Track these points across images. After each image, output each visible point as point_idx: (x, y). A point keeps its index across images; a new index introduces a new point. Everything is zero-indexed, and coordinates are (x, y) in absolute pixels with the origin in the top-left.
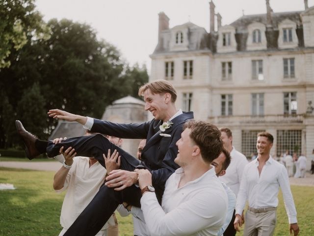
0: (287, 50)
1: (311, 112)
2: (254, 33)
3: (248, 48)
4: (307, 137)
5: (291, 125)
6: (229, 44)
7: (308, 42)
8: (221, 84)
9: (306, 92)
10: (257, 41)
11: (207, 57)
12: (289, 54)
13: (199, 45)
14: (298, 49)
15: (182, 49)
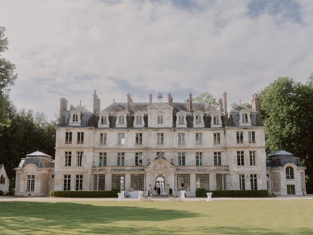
0: (138, 128)
1: (149, 165)
2: (120, 117)
3: (116, 126)
4: (147, 178)
5: (139, 172)
6: (105, 123)
7: (149, 125)
8: (99, 146)
9: (148, 152)
10: (121, 122)
11: (93, 131)
12: (139, 131)
13: (87, 123)
14: (144, 128)
15: (77, 125)
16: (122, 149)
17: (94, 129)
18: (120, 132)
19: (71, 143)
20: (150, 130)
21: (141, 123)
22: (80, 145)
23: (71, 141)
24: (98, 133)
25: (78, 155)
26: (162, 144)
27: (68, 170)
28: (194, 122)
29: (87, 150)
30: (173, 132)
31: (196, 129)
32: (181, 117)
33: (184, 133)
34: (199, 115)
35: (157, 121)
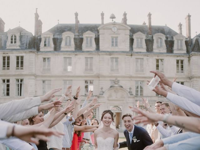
0: (88, 52)
1: (102, 94)
2: (66, 38)
3: (62, 49)
4: (100, 110)
6: (49, 45)
7: (102, 48)
8: (42, 73)
9: (99, 80)
10: (68, 44)
11: (34, 54)
12: (89, 55)
13: (28, 45)
14: (95, 52)
15: (15, 48)
16: (69, 76)
17: (36, 53)
18: (67, 56)
19: (9, 69)
20: (103, 53)
21: (91, 45)
22: (19, 72)
23: (8, 66)
24: (41, 57)
25: (17, 83)
26: (118, 70)
29: (28, 77)
30: (130, 57)
31: (157, 54)
32: (139, 40)
33: (143, 59)
34: (160, 38)
35: (111, 43)
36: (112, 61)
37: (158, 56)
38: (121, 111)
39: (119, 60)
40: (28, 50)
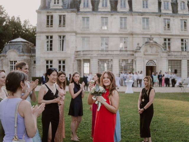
0: (122, 12)
1: (139, 49)
3: (99, 10)
4: (137, 64)
5: (128, 57)
6: (88, 7)
7: (134, 9)
8: (82, 31)
9: (133, 37)
10: (105, 6)
11: (75, 13)
12: (124, 15)
13: (69, 6)
14: (129, 12)
15: (58, 8)
16: (106, 34)
17: (77, 12)
18: (104, 16)
19: (52, 27)
20: (136, 14)
21: (125, 7)
22: (62, 29)
23: (52, 24)
24: (80, 17)
26: (149, 28)
27: (50, 56)
28: (179, 9)
29: (70, 34)
30: (159, 17)
31: (181, 15)
32: (166, 3)
33: (170, 19)
34: (183, 2)
35: (142, 5)
36: (144, 21)
37: (182, 17)
38: (155, 64)
39: (150, 20)
40: (69, 10)
